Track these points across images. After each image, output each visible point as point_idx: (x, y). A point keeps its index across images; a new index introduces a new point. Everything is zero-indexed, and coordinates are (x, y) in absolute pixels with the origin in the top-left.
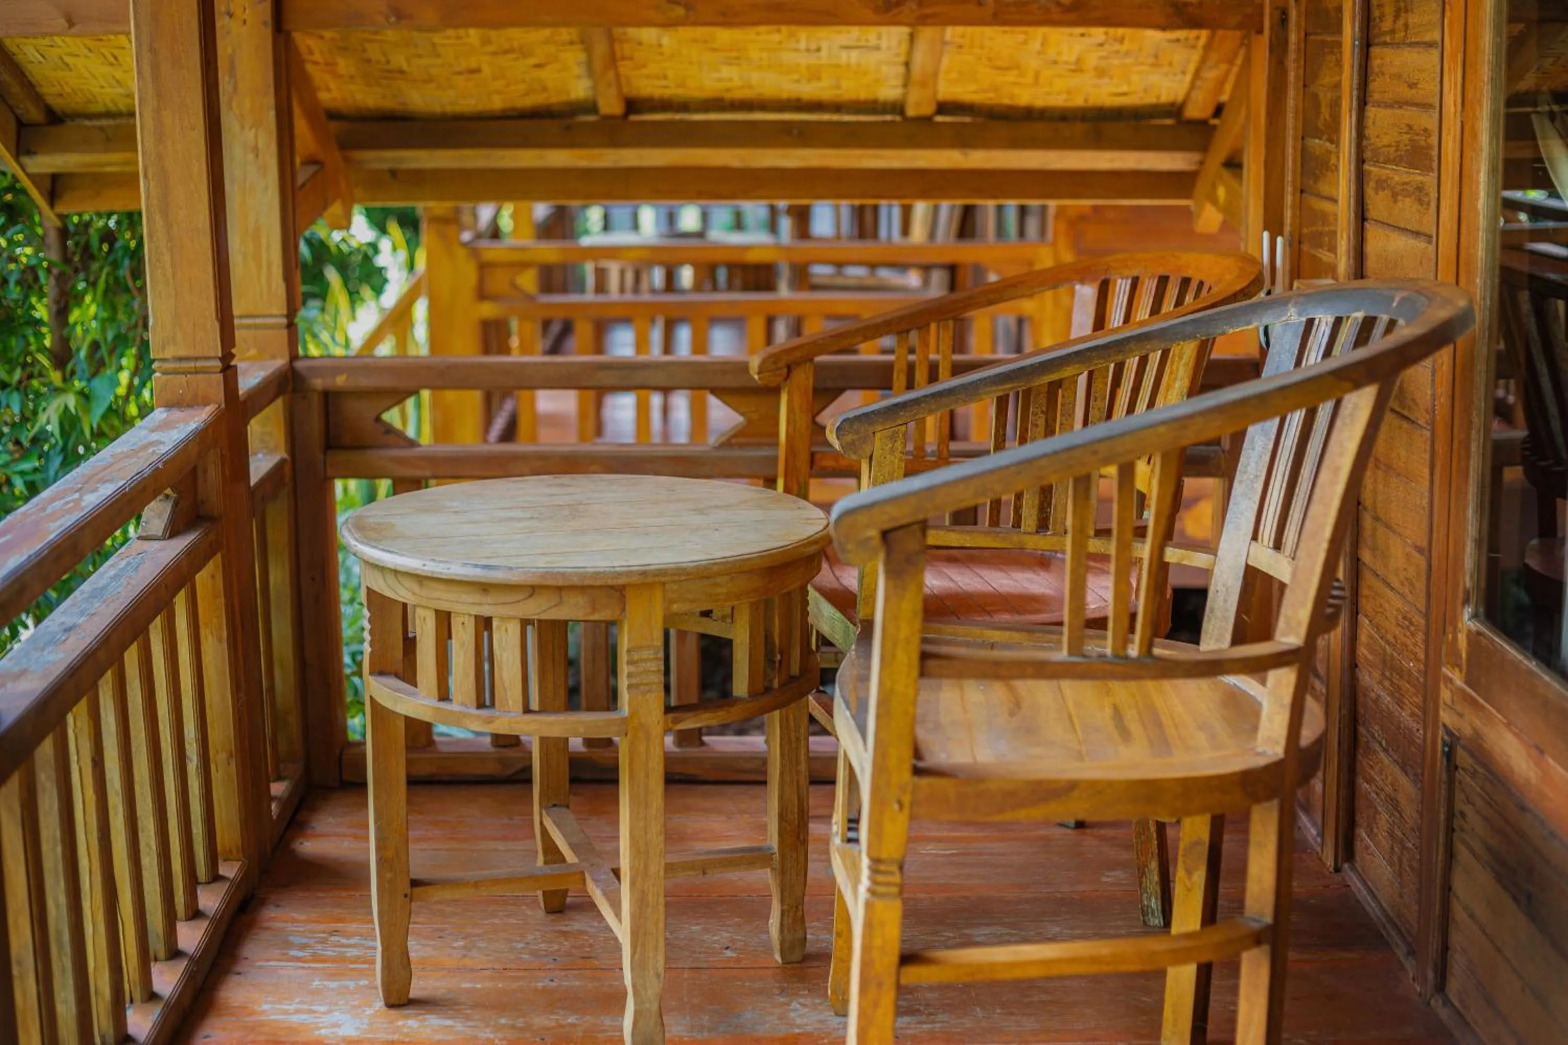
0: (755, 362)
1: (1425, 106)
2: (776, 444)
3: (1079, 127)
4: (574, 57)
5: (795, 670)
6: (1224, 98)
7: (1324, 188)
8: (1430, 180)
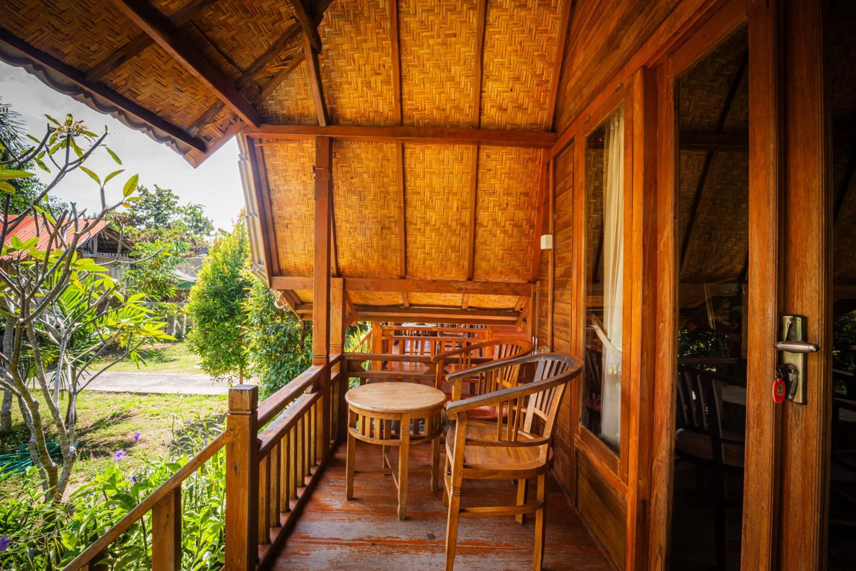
0: (432, 358)
1: (567, 315)
2: (435, 373)
3: (495, 312)
4: (400, 296)
5: (438, 429)
6: (523, 307)
7: (544, 328)
8: (569, 330)
